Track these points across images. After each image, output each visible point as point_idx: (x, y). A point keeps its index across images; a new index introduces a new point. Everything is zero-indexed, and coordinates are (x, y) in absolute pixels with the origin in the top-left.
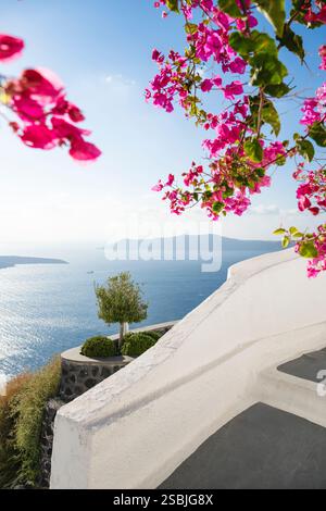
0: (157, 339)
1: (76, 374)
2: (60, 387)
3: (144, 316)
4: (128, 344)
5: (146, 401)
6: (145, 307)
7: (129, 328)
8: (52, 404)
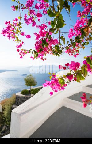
0: (39, 90)
1: (19, 99)
2: (16, 102)
3: (36, 85)
4: (32, 91)
5: (35, 107)
6: (36, 82)
7: (32, 87)
8: (14, 106)
